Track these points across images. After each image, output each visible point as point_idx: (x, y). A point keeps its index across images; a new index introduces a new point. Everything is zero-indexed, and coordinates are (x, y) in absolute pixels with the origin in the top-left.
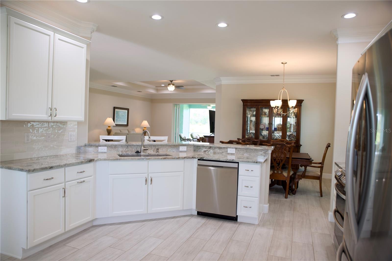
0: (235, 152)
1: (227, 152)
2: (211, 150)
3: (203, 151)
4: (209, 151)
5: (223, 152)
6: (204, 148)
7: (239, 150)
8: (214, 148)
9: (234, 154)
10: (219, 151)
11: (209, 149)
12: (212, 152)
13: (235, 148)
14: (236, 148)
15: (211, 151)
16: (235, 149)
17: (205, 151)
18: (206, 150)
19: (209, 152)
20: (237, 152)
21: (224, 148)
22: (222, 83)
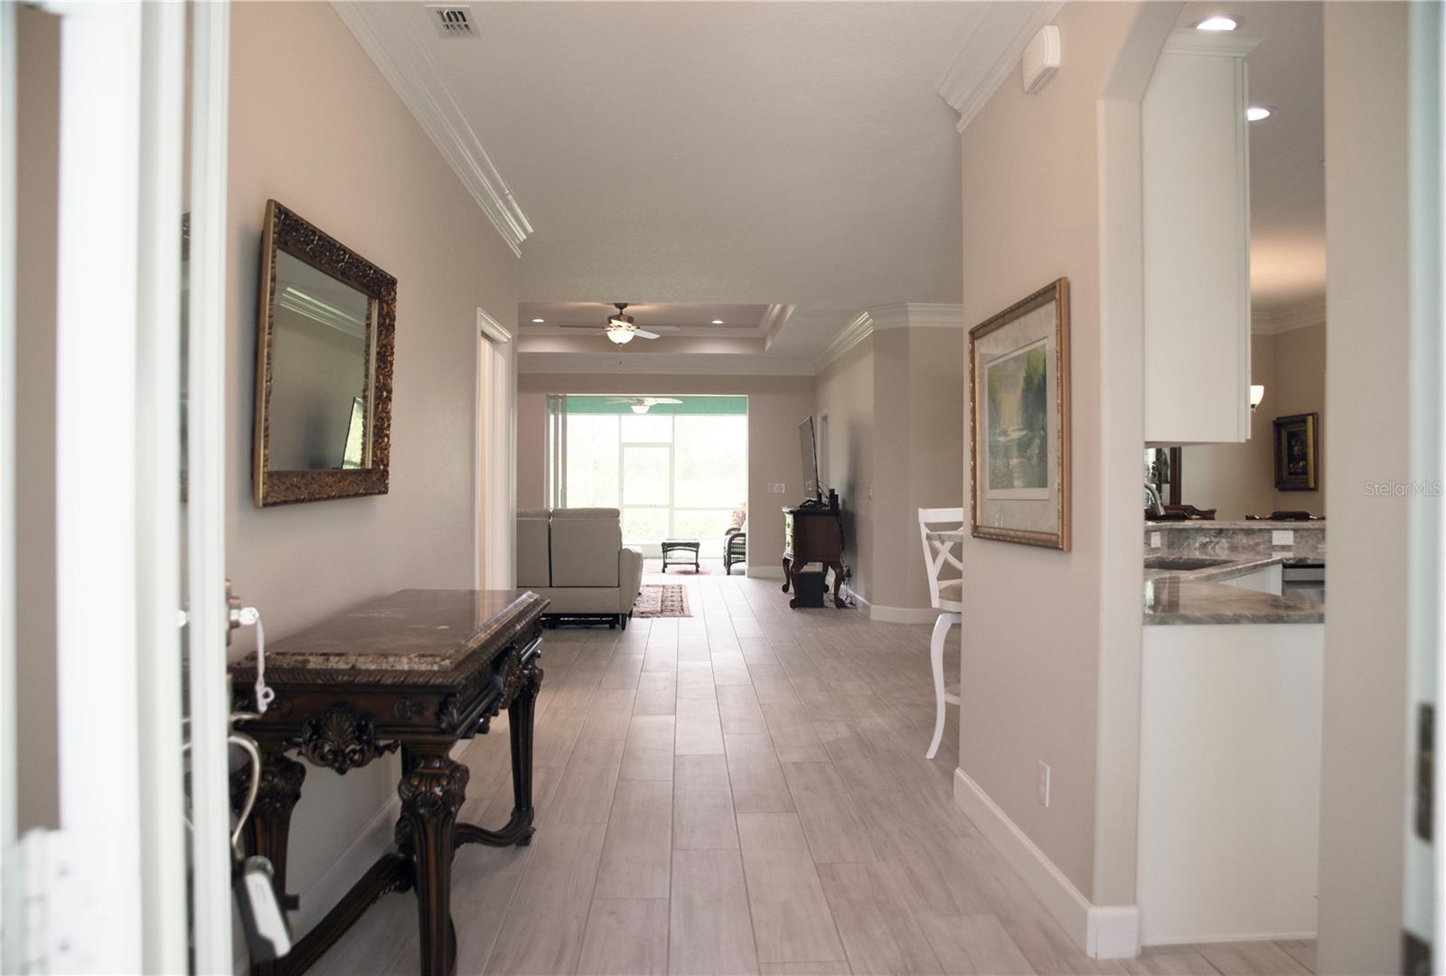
0: (1294, 542)
1: (1271, 541)
2: (1224, 540)
3: (1197, 545)
4: (1218, 543)
5: (1257, 544)
6: (1201, 534)
7: (1305, 534)
8: (1233, 533)
9: (1290, 546)
10: (1245, 541)
11: (1215, 537)
12: (1226, 545)
13: (1292, 529)
14: (1296, 530)
15: (1224, 542)
16: (1292, 532)
17: (1204, 546)
18: (1208, 540)
19: (1217, 547)
20: (1298, 540)
21: (1261, 530)
22: (911, 324)
